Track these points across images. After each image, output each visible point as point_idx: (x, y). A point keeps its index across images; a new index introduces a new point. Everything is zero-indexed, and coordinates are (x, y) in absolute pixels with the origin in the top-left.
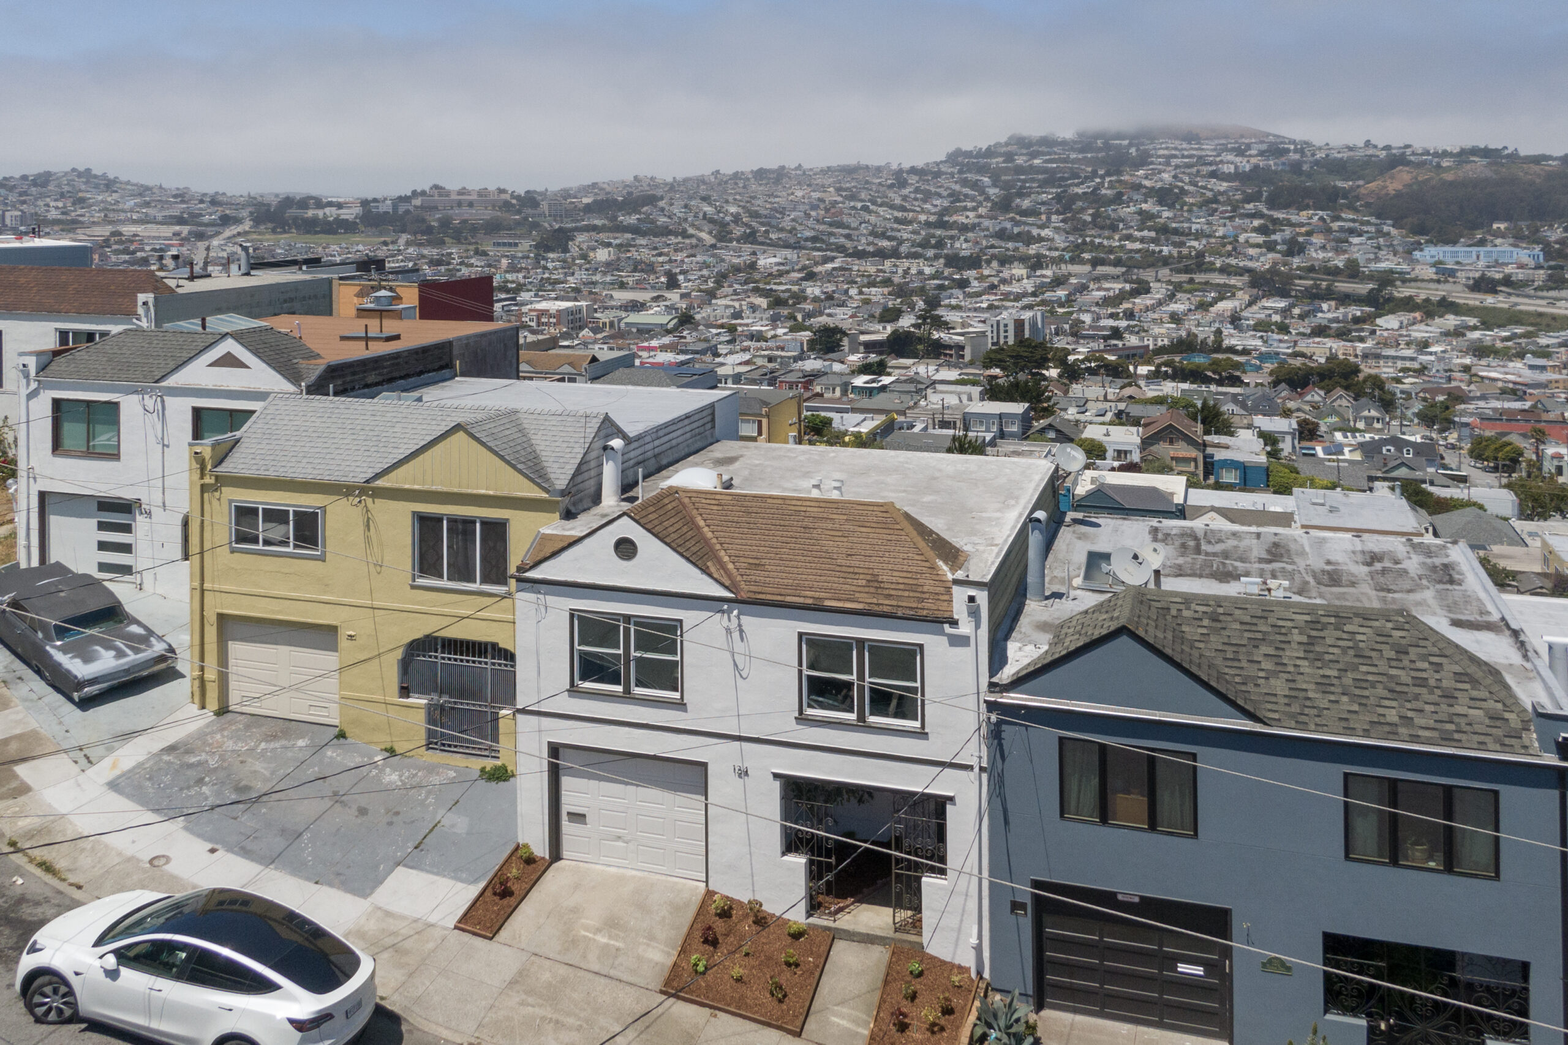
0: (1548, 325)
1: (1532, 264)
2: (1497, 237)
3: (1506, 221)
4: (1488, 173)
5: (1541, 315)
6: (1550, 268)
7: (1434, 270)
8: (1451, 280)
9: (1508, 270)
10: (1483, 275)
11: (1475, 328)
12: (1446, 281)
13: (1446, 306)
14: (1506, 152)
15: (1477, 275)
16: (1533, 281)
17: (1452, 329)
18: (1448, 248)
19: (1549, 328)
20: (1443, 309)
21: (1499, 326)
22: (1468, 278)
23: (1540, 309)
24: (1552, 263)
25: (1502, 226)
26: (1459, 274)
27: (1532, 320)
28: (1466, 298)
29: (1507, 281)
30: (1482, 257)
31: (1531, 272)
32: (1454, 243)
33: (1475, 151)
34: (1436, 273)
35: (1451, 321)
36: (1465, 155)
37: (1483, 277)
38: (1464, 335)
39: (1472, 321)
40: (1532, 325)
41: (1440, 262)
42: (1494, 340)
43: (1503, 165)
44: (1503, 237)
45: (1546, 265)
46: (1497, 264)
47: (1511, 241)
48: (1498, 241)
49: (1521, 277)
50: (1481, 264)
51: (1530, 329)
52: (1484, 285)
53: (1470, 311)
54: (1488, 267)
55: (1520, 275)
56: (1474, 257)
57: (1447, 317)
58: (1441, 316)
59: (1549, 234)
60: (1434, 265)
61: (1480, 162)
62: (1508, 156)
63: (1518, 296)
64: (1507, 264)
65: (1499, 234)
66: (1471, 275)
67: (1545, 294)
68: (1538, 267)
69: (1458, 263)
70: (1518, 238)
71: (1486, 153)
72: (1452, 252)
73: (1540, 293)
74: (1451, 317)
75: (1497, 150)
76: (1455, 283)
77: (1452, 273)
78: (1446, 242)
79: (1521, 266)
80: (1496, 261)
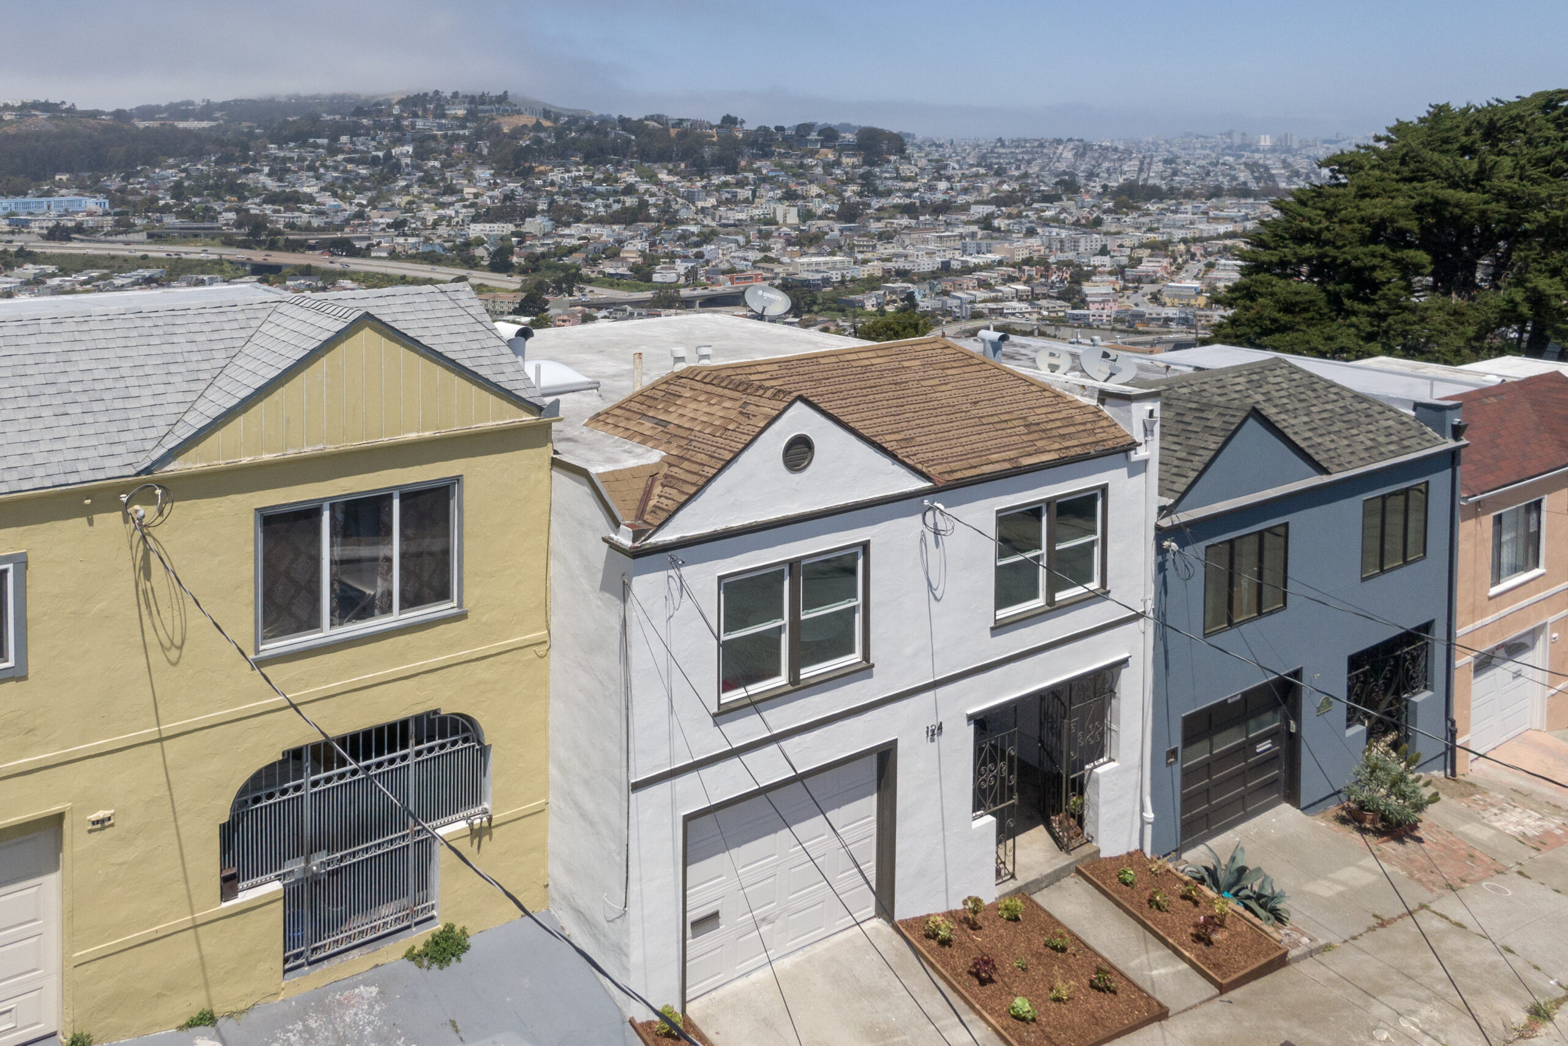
0: (120, 267)
1: (100, 211)
2: (61, 188)
3: (68, 172)
4: (50, 127)
5: (113, 257)
6: (116, 214)
7: (7, 221)
8: (25, 230)
9: (79, 218)
10: (58, 224)
11: (53, 275)
12: (21, 232)
13: (25, 256)
14: (64, 107)
15: (51, 224)
16: (102, 227)
17: (31, 277)
18: (19, 199)
19: (121, 270)
20: (21, 259)
21: (77, 271)
22: (42, 228)
23: (112, 253)
24: (117, 210)
25: (64, 177)
26: (32, 225)
27: (106, 263)
28: (42, 247)
29: (79, 228)
30: (52, 207)
31: (100, 218)
32: (25, 194)
33: (36, 105)
34: (9, 225)
35: (30, 270)
36: (26, 109)
37: (57, 226)
38: (44, 283)
39: (50, 269)
40: (105, 267)
41: (14, 214)
42: (73, 285)
43: (62, 119)
44: (67, 188)
45: (112, 212)
46: (67, 213)
47: (75, 191)
48: (63, 191)
49: (91, 224)
50: (53, 213)
51: (105, 271)
52: (58, 233)
53: (48, 259)
54: (60, 216)
55: (90, 222)
56: (45, 206)
57: (26, 266)
58: (19, 267)
59: (108, 183)
60: (7, 217)
61: (42, 116)
62: (68, 110)
63: (90, 241)
64: (77, 213)
65: (61, 185)
66: (44, 224)
67: (114, 238)
68: (106, 214)
69: (30, 214)
70: (83, 188)
71: (46, 107)
72: (24, 203)
73: (110, 238)
74: (30, 266)
75: (56, 105)
76: (29, 233)
77: (26, 224)
78: (17, 194)
79: (91, 214)
80: (66, 210)
